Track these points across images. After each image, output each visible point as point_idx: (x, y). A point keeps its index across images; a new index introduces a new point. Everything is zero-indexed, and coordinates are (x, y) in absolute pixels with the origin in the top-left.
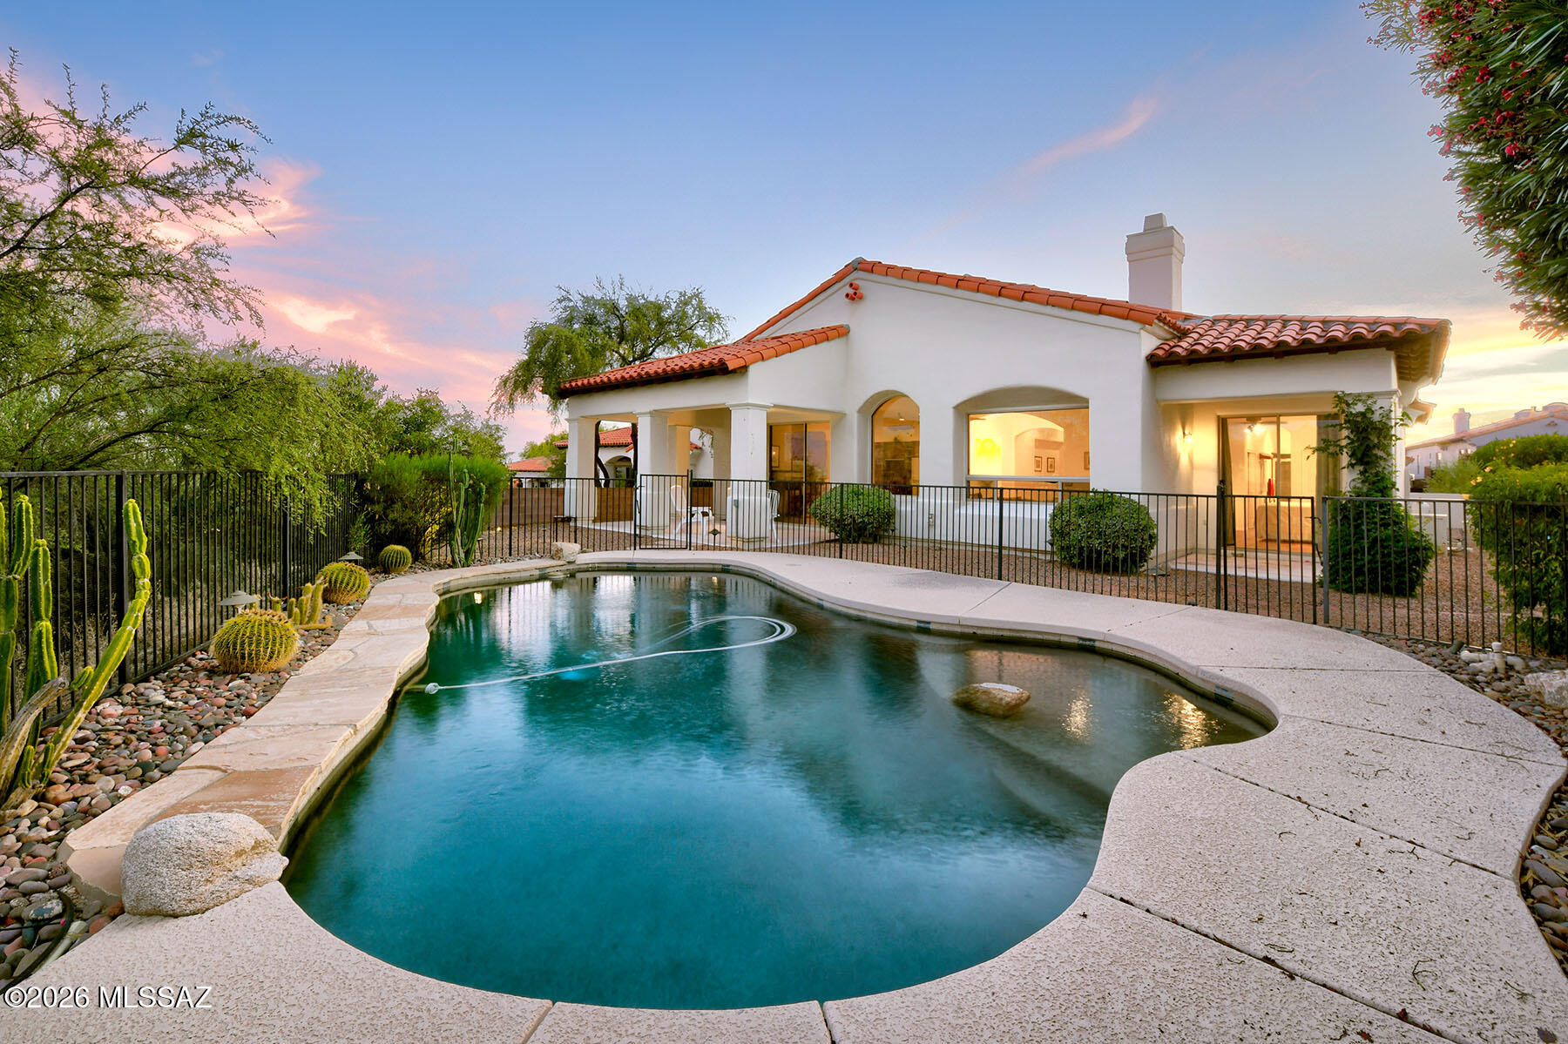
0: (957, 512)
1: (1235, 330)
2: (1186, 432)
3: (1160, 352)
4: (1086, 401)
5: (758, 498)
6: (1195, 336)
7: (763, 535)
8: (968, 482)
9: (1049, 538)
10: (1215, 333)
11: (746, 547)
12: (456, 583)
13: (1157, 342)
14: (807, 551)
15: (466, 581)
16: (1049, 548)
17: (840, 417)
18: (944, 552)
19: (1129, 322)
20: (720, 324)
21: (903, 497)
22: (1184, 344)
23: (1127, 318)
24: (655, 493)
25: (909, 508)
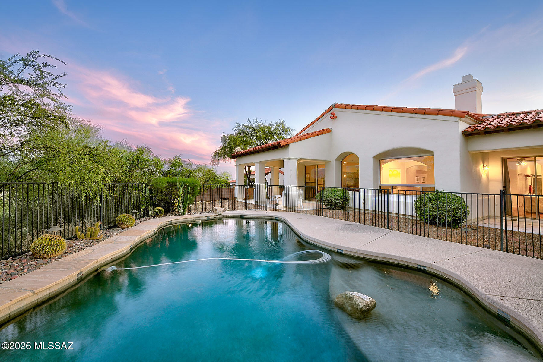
0: (374, 199)
1: (510, 118)
2: (485, 165)
3: (469, 130)
4: (433, 152)
5: (294, 192)
6: (488, 122)
7: (296, 206)
8: (380, 187)
9: (414, 210)
10: (499, 120)
11: (289, 211)
12: (175, 221)
13: (468, 126)
14: (312, 212)
15: (179, 221)
16: (415, 214)
17: (328, 162)
18: (369, 215)
19: (452, 117)
20: (289, 132)
21: (353, 192)
22: (482, 126)
23: (451, 116)
24: (261, 190)
25: (356, 197)
